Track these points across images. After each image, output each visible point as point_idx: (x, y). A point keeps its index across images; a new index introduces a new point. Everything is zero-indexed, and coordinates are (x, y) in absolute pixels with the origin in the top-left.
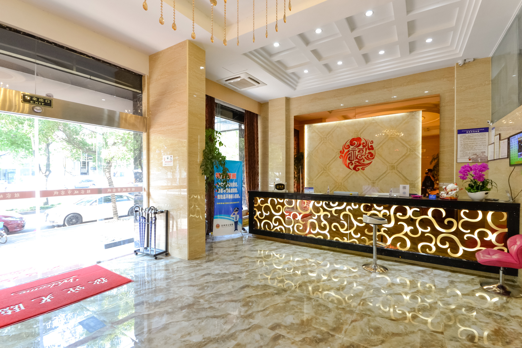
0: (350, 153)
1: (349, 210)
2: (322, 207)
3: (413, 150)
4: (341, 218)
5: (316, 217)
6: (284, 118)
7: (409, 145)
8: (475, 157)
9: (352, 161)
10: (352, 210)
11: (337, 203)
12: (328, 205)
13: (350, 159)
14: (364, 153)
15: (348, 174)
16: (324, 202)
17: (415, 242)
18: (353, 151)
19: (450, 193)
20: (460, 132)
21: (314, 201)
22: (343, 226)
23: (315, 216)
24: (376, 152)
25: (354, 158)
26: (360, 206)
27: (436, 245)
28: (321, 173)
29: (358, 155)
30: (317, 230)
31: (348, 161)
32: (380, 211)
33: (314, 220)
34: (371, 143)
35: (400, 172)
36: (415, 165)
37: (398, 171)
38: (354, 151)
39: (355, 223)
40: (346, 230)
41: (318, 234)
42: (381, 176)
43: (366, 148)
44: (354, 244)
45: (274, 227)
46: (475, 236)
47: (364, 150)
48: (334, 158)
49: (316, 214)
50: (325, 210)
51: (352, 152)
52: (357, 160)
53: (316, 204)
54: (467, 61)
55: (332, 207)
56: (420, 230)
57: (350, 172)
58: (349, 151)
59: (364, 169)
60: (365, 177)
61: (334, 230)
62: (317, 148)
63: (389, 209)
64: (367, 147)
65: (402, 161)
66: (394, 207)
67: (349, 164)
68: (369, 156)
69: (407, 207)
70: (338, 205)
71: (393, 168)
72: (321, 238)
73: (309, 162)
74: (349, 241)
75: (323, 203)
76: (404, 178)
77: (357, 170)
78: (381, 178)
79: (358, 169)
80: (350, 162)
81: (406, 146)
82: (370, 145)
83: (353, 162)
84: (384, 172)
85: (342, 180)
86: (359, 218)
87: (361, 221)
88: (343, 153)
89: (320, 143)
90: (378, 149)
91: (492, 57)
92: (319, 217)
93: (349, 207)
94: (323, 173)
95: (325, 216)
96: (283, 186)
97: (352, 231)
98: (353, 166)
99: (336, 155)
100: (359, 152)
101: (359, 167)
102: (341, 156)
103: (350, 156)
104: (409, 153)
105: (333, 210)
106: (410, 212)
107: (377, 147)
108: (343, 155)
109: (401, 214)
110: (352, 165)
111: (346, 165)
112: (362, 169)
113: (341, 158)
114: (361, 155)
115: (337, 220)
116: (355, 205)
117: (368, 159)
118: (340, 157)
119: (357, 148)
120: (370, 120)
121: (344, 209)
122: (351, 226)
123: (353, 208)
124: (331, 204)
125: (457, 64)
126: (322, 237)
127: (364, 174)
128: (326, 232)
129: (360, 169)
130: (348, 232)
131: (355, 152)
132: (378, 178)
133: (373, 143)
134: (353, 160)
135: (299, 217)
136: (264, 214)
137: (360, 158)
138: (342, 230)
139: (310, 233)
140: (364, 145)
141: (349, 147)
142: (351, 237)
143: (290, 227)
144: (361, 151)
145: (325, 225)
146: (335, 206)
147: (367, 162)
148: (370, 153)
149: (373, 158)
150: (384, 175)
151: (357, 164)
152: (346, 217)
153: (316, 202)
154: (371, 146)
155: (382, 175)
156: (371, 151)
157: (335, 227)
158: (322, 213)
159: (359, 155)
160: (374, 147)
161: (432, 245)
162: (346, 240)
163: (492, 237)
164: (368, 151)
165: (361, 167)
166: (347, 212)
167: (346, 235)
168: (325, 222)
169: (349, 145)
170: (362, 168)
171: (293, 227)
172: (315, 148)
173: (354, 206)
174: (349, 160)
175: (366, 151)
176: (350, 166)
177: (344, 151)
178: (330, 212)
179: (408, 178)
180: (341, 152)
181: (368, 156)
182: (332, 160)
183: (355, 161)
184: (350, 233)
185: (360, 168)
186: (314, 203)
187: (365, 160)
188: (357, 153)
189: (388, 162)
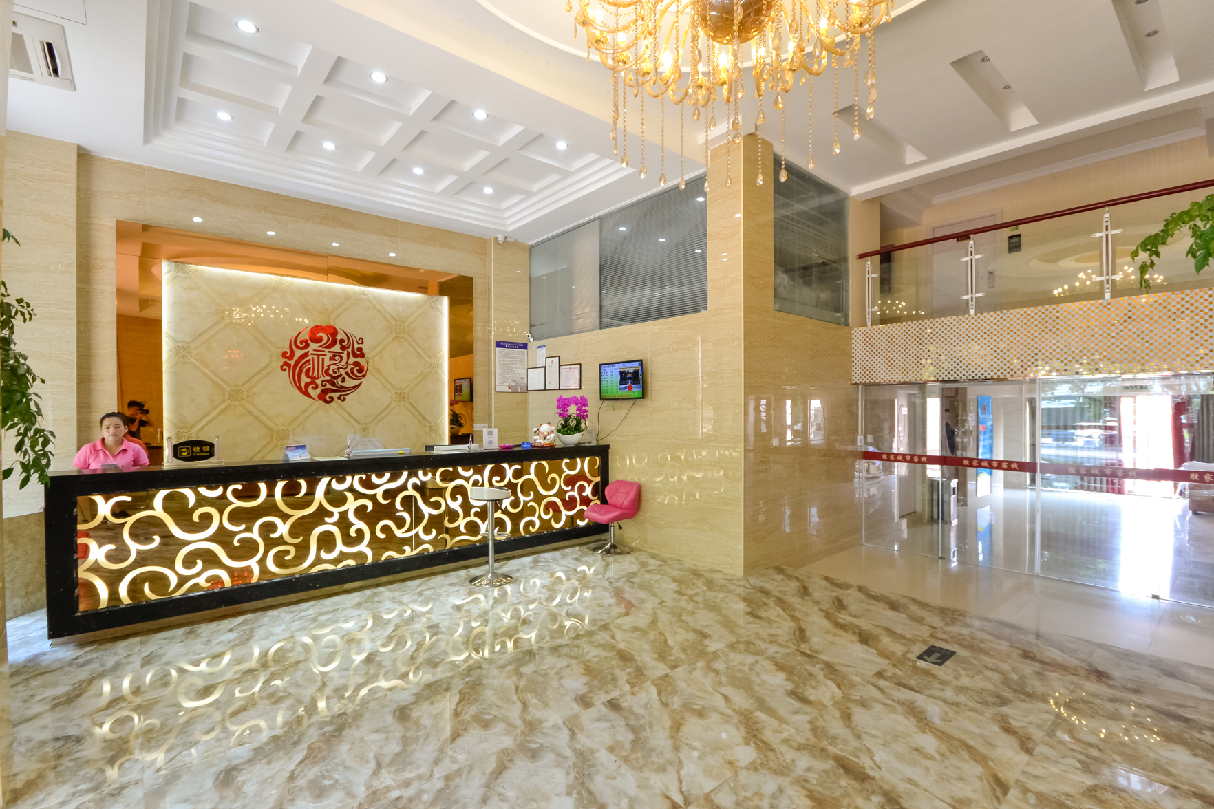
0: (309, 361)
1: (415, 487)
2: (351, 489)
3: (434, 368)
4: (398, 505)
5: (336, 518)
6: (70, 213)
7: (429, 357)
8: (514, 384)
9: (315, 378)
10: (419, 484)
11: (387, 475)
12: (368, 484)
13: (310, 374)
14: (343, 363)
15: (306, 410)
16: (357, 477)
17: (516, 518)
18: (318, 355)
19: (548, 437)
20: (499, 344)
21: (329, 479)
22: (400, 523)
23: (331, 514)
24: (370, 363)
25: (320, 373)
26: (434, 474)
27: (540, 517)
28: (223, 406)
29: (329, 366)
30: (340, 547)
31: (305, 379)
32: (467, 479)
33: (329, 526)
34: (358, 343)
35: (414, 404)
36: (438, 394)
37: (411, 404)
38: (321, 357)
39: (427, 511)
40: (407, 531)
41: (343, 556)
42: (380, 414)
43: (348, 352)
44: (426, 554)
45: (183, 580)
46: (575, 493)
47: (345, 356)
48: (264, 369)
49: (336, 511)
50: (358, 496)
51: (316, 357)
52: (329, 378)
53: (336, 486)
54: (508, 239)
55: (377, 486)
56: (522, 498)
57: (311, 405)
58: (306, 355)
59: (344, 399)
60: (347, 416)
61: (382, 536)
62: (206, 336)
63: (481, 472)
64: (350, 350)
65: (416, 385)
66: (489, 467)
67: (307, 385)
68: (355, 371)
69: (506, 465)
70: (391, 480)
71: (402, 397)
72: (349, 565)
73: (176, 374)
74: (414, 553)
75: (353, 481)
76: (420, 418)
77: (329, 400)
78: (379, 418)
79: (331, 397)
80: (309, 380)
81: (423, 358)
82: (356, 346)
83: (319, 382)
84: (385, 405)
85: (290, 424)
86: (432, 500)
87: (436, 505)
88: (291, 358)
89: (217, 322)
90: (373, 358)
91: (532, 247)
92: (344, 515)
93: (414, 480)
94: (228, 407)
95: (360, 512)
96: (206, 449)
97: (420, 528)
98: (318, 391)
99: (271, 362)
100: (332, 359)
101: (333, 395)
102: (285, 364)
103: (311, 366)
104: (427, 370)
105: (379, 492)
106: (509, 471)
107: (371, 352)
108: (292, 363)
109: (498, 478)
110: (316, 387)
111: (299, 388)
112: (339, 398)
113: (285, 370)
114: (336, 367)
115: (388, 511)
116: (425, 474)
117: (351, 375)
118: (282, 367)
119: (326, 350)
120: (355, 293)
121: (404, 487)
122: (418, 517)
123: (421, 481)
124: (374, 479)
125: (496, 238)
126: (352, 563)
127: (344, 410)
128: (363, 547)
129: (336, 399)
130: (412, 533)
131: (323, 359)
132: (375, 419)
133: (362, 343)
134: (318, 378)
135: (283, 529)
136: (134, 547)
137: (335, 373)
138: (400, 533)
139: (318, 561)
140: (344, 344)
141: (307, 346)
142: (419, 542)
143: (253, 563)
144: (336, 358)
145: (360, 532)
146: (383, 483)
147: (350, 383)
148: (357, 364)
149: (364, 376)
150: (386, 412)
151: (329, 386)
152: (408, 502)
153: (334, 480)
154: (360, 349)
155: (382, 412)
156: (358, 360)
157: (386, 529)
158: (351, 505)
159: (332, 367)
160: (364, 351)
161: (535, 519)
162: (409, 552)
163: (588, 491)
164: (352, 360)
165: (338, 394)
166: (411, 492)
167: (407, 541)
168: (358, 524)
169: (306, 341)
170: (341, 396)
171: (262, 562)
172: (201, 335)
173: (423, 477)
174: (307, 375)
175: (348, 358)
176: (310, 390)
177: (293, 353)
178: (373, 498)
179: (427, 417)
180: (284, 354)
181: (352, 369)
182: (259, 372)
183: (322, 378)
184: (417, 534)
185: (335, 395)
186: (329, 484)
187: (347, 378)
188: (327, 362)
189: (392, 386)
